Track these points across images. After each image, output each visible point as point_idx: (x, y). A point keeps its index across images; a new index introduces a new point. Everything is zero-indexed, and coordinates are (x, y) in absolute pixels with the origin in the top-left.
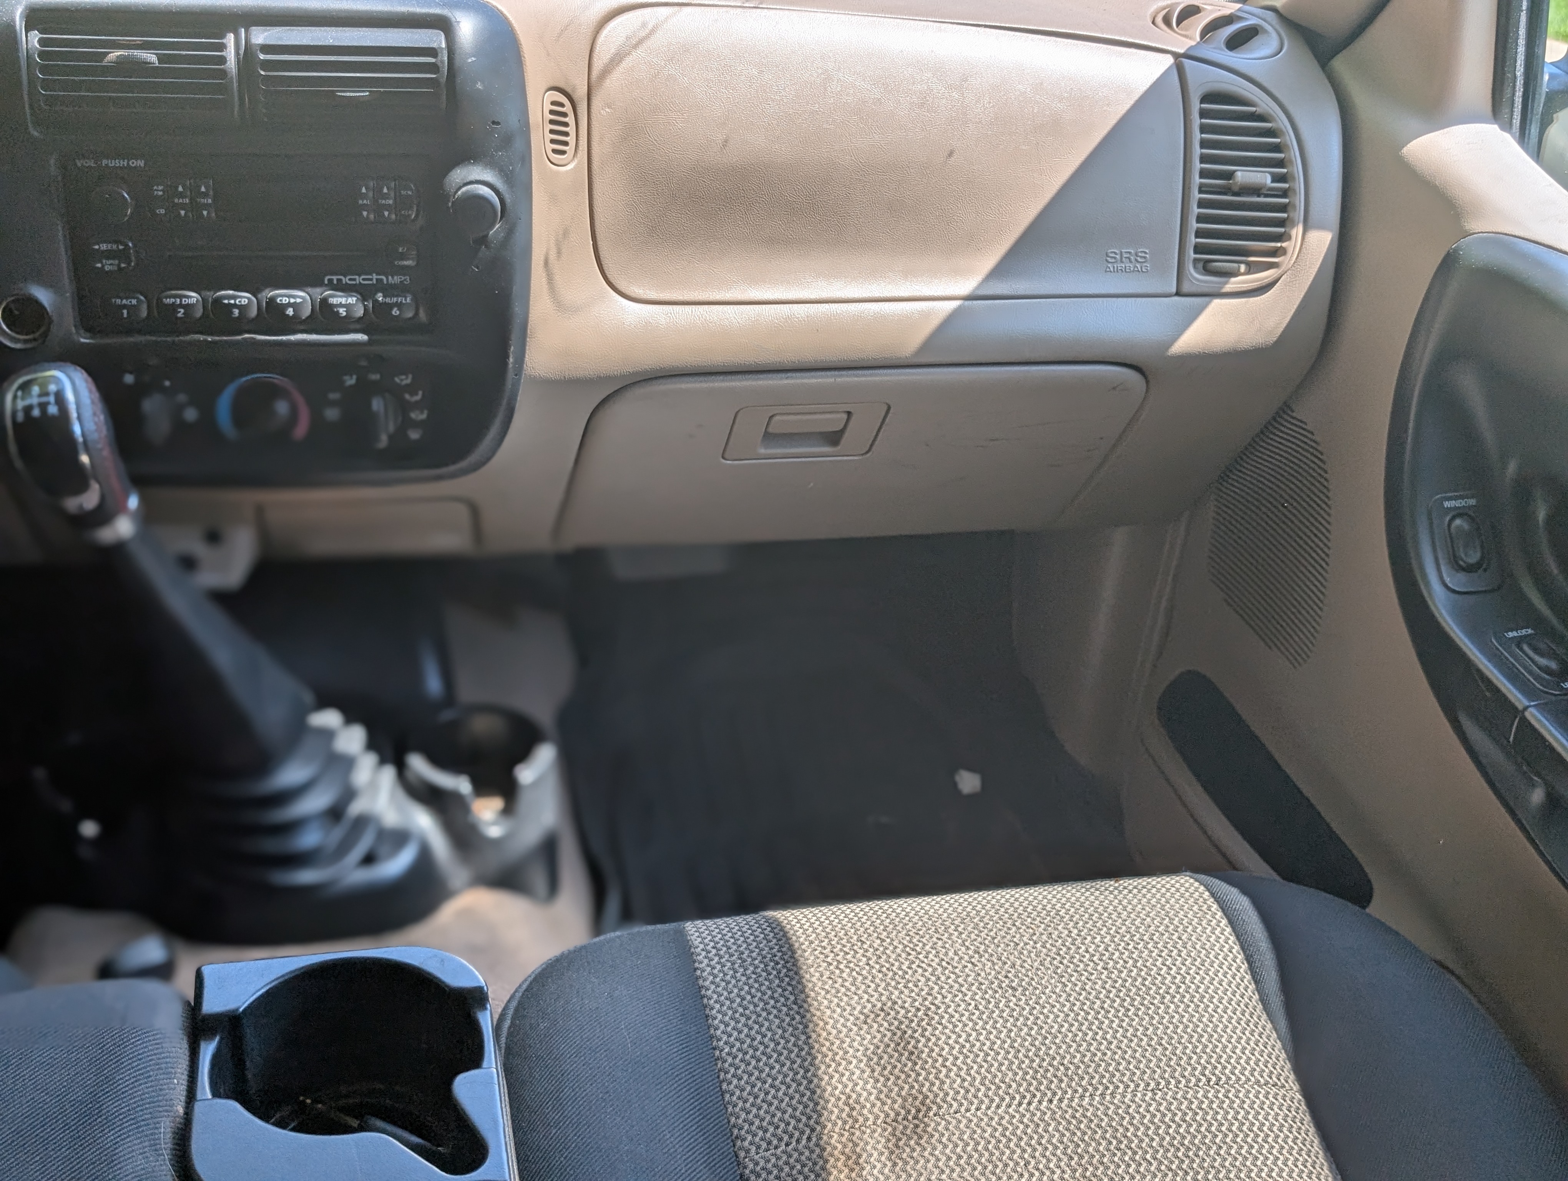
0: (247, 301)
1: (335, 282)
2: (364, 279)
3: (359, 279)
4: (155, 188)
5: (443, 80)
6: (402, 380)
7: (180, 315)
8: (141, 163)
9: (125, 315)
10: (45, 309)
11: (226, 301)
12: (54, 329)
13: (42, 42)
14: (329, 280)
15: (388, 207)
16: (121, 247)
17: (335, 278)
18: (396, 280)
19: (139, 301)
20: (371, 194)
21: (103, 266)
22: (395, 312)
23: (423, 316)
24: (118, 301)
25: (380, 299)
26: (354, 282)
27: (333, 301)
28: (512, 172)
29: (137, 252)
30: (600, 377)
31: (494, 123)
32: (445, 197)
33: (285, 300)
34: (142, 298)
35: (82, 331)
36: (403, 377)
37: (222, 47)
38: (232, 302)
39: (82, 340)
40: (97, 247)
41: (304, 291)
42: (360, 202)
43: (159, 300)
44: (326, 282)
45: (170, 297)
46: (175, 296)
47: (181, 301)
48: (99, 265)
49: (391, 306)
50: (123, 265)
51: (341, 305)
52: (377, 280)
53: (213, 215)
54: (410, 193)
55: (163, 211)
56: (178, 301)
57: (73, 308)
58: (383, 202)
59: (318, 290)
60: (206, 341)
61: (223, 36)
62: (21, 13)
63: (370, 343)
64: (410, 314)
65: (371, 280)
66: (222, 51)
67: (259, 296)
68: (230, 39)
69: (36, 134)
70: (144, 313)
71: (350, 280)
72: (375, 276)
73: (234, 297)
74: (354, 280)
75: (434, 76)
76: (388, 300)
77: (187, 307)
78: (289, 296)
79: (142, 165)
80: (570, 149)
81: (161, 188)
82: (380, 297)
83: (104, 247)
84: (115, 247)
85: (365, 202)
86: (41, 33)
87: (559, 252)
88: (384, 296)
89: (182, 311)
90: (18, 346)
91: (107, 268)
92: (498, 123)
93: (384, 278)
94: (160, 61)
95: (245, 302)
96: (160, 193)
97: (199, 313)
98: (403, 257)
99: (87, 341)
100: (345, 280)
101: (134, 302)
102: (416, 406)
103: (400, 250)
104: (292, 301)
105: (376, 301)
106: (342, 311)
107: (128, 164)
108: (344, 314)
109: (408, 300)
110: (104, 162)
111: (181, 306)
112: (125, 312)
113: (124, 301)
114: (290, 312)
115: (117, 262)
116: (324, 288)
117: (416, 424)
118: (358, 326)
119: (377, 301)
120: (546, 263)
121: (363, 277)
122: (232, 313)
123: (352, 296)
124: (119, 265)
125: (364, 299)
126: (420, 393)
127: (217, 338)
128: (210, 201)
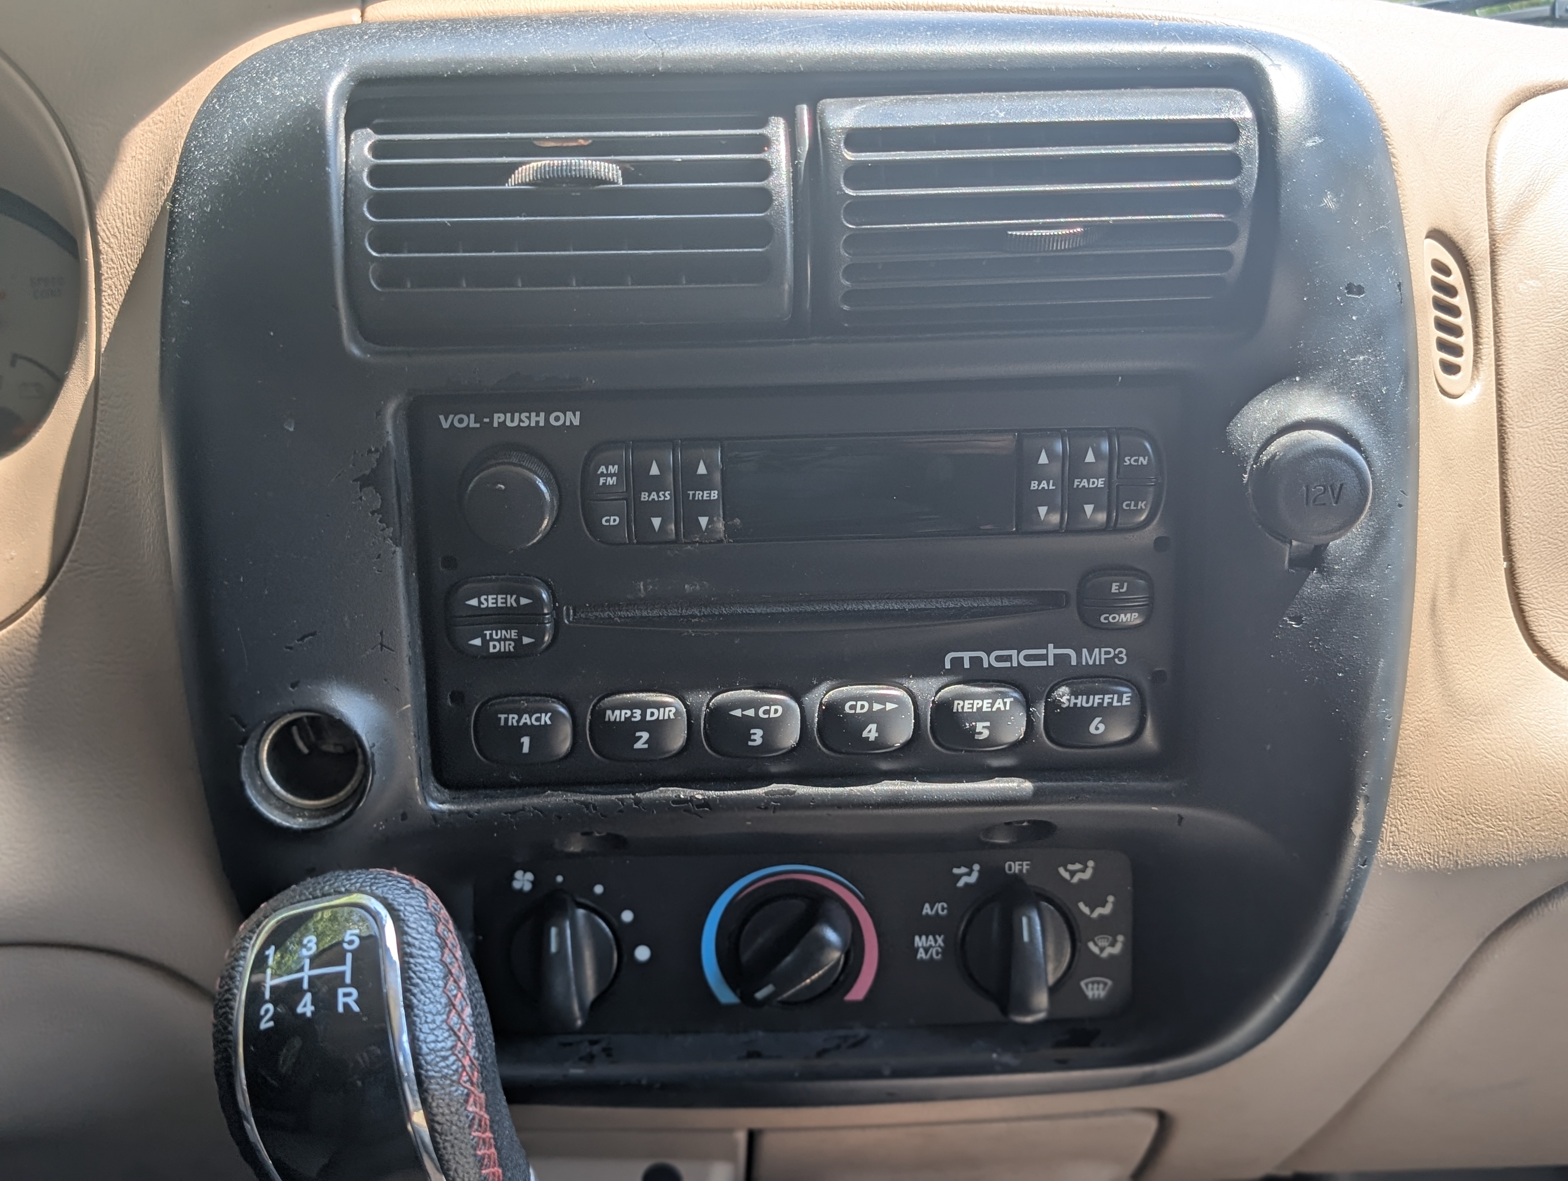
0: (780, 709)
1: (967, 665)
2: (1027, 658)
3: (1018, 658)
4: (603, 469)
5: (1249, 191)
6: (1073, 873)
7: (639, 745)
8: (573, 419)
9: (526, 749)
10: (356, 737)
11: (737, 713)
12: (375, 780)
13: (378, 150)
14: (953, 660)
15: (1090, 495)
16: (524, 601)
17: (966, 656)
18: (1097, 657)
19: (555, 715)
20: (1056, 468)
21: (485, 643)
22: (1097, 727)
23: (1149, 738)
24: (513, 719)
25: (1064, 699)
26: (1008, 664)
27: (964, 706)
28: (1386, 398)
29: (557, 610)
30: (1531, 861)
31: (1350, 288)
32: (1237, 461)
33: (862, 707)
34: (563, 710)
35: (433, 785)
36: (1078, 866)
37: (764, 143)
38: (751, 713)
39: (433, 805)
40: (474, 602)
41: (900, 686)
42: (1034, 485)
43: (598, 715)
44: (948, 666)
45: (622, 706)
46: (631, 706)
47: (644, 715)
48: (477, 642)
49: (1090, 713)
50: (526, 640)
51: (981, 715)
52: (1056, 656)
53: (720, 526)
54: (1143, 461)
55: (614, 520)
56: (638, 713)
57: (418, 737)
58: (1084, 483)
59: (933, 683)
60: (692, 800)
61: (764, 123)
62: (340, 86)
63: (1037, 797)
64: (1121, 733)
65: (1045, 657)
66: (761, 151)
67: (806, 699)
68: (777, 129)
69: (356, 351)
70: (564, 745)
71: (999, 659)
72: (1052, 651)
73: (756, 704)
74: (1009, 658)
75: (1229, 182)
76: (1081, 701)
77: (657, 728)
78: (871, 699)
79: (576, 422)
80: (1465, 361)
81: (614, 469)
82: (1063, 695)
83: (489, 602)
84: (511, 601)
85: (1044, 484)
86: (377, 131)
87: (1453, 586)
88: (1075, 694)
89: (645, 736)
90: (297, 823)
91: (494, 648)
92: (1360, 290)
93: (1071, 652)
94: (627, 177)
95: (776, 712)
96: (611, 481)
97: (677, 740)
98: (1117, 605)
99: (445, 807)
100: (989, 660)
101: (546, 719)
102: (1104, 926)
103: (1114, 588)
104: (877, 707)
105: (1052, 706)
106: (982, 730)
107: (547, 420)
108: (986, 733)
109: (1126, 699)
110: (498, 418)
111: (643, 725)
112: (526, 740)
113: (526, 719)
114: (871, 732)
115: (513, 634)
116: (944, 680)
117: (1099, 967)
118: (1007, 762)
119: (1057, 704)
120: (1433, 609)
121: (1025, 652)
122: (748, 737)
123: (1004, 696)
124: (518, 642)
125: (1028, 703)
126: (1111, 899)
127: (713, 794)
128: (715, 495)
